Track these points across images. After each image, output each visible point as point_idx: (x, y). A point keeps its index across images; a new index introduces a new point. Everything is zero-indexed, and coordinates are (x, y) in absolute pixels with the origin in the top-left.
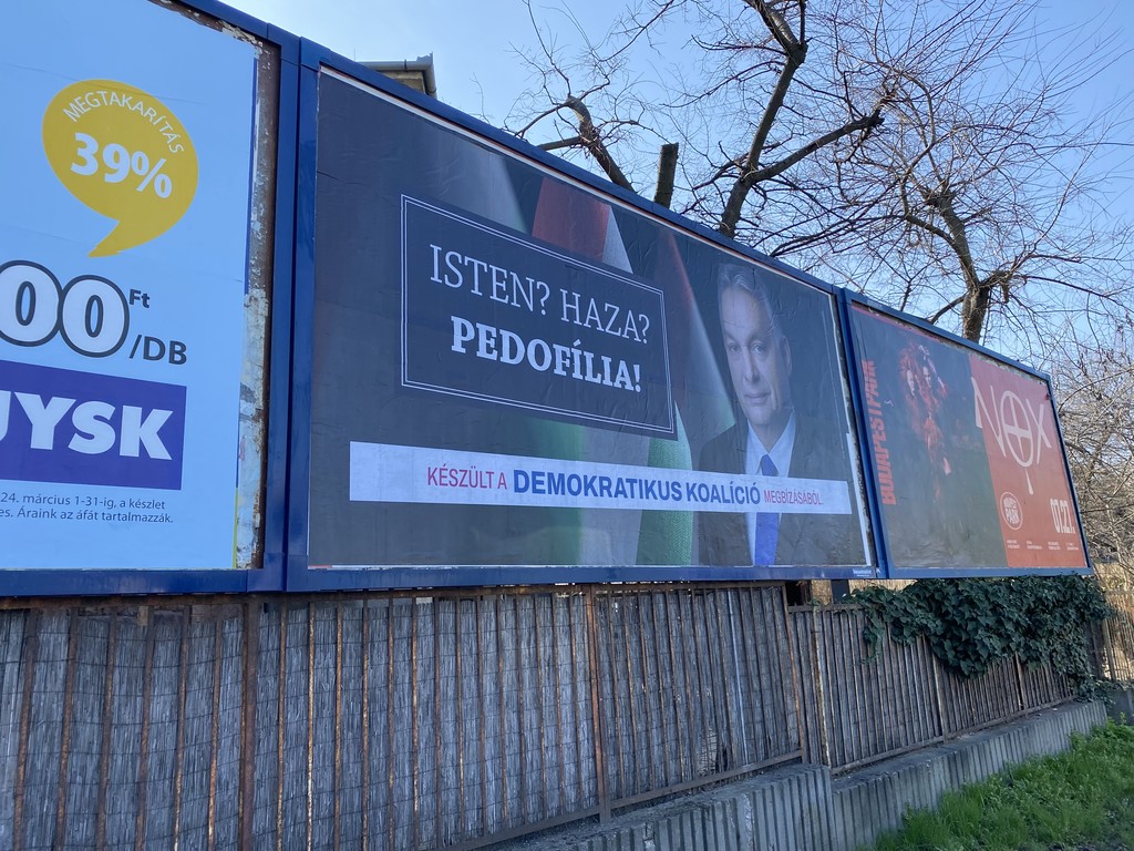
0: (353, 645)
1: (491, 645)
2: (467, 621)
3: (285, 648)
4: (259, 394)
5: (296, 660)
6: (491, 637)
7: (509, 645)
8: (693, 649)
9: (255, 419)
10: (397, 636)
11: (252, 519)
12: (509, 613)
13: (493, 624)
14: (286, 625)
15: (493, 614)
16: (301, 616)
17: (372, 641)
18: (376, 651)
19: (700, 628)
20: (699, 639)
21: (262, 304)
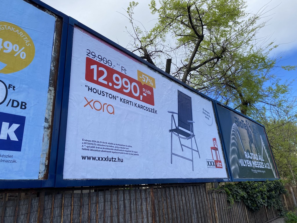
0: (77, 206)
1: (122, 205)
2: (115, 197)
3: (54, 208)
4: (50, 120)
5: (57, 212)
6: (121, 203)
7: (127, 205)
8: (182, 205)
9: (48, 128)
10: (92, 203)
11: (45, 162)
12: (127, 194)
13: (122, 198)
14: (54, 199)
15: (122, 194)
16: (59, 196)
17: (83, 205)
18: (84, 208)
19: (183, 198)
20: (183, 202)
21: (53, 92)
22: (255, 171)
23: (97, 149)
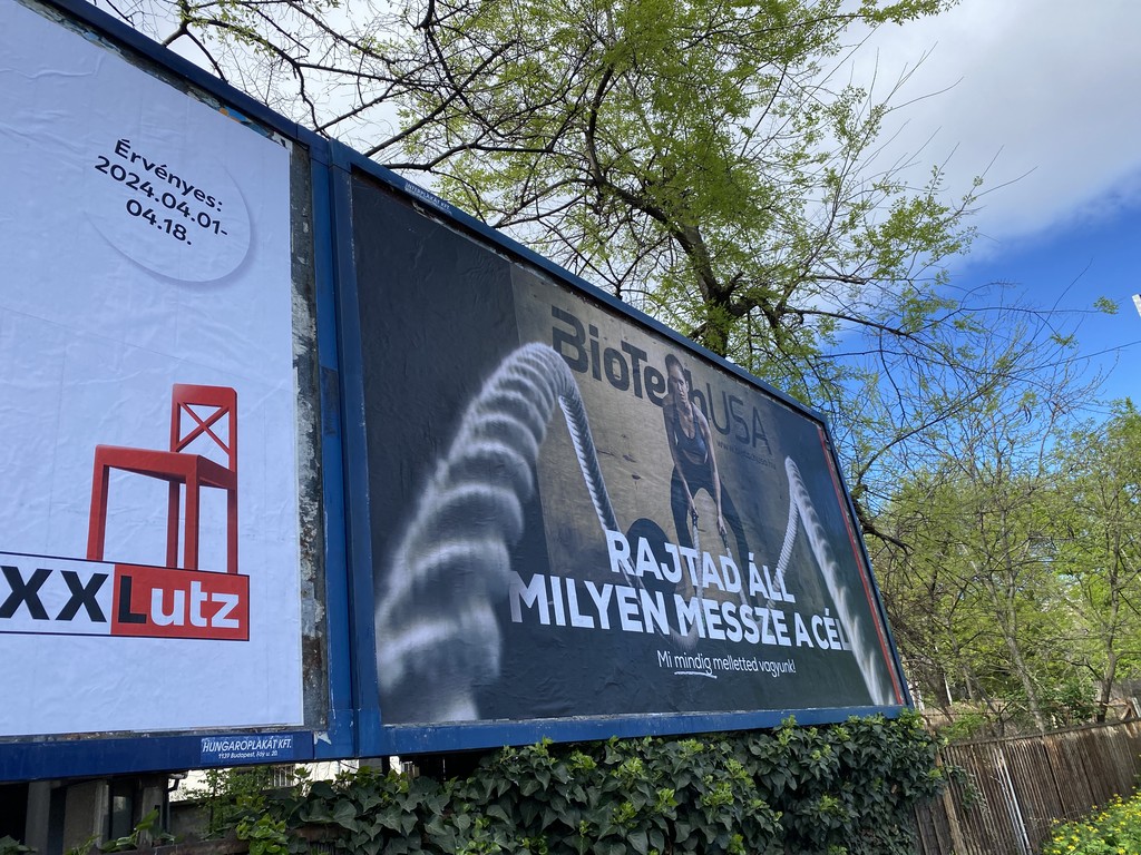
22: (700, 661)
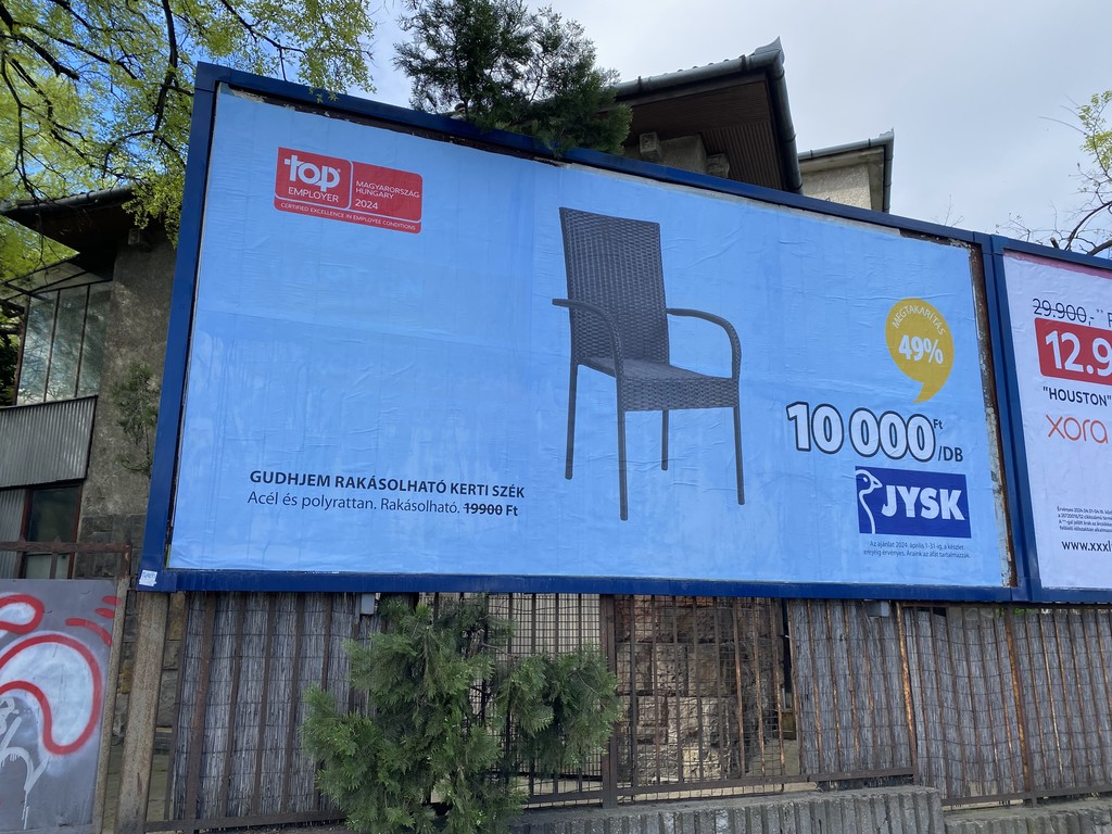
0: (1065, 639)
4: (999, 476)
9: (999, 492)
10: (1089, 635)
11: (1006, 556)
17: (1075, 638)
21: (993, 416)
23: (1087, 526)
